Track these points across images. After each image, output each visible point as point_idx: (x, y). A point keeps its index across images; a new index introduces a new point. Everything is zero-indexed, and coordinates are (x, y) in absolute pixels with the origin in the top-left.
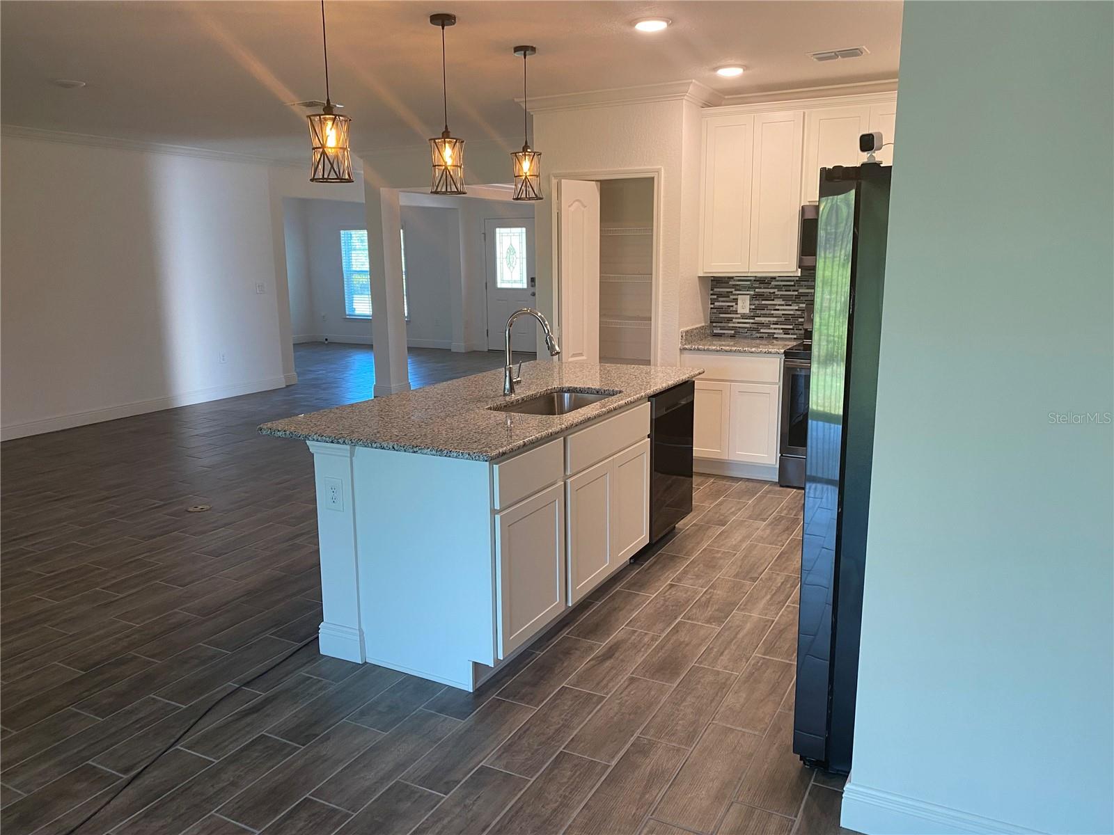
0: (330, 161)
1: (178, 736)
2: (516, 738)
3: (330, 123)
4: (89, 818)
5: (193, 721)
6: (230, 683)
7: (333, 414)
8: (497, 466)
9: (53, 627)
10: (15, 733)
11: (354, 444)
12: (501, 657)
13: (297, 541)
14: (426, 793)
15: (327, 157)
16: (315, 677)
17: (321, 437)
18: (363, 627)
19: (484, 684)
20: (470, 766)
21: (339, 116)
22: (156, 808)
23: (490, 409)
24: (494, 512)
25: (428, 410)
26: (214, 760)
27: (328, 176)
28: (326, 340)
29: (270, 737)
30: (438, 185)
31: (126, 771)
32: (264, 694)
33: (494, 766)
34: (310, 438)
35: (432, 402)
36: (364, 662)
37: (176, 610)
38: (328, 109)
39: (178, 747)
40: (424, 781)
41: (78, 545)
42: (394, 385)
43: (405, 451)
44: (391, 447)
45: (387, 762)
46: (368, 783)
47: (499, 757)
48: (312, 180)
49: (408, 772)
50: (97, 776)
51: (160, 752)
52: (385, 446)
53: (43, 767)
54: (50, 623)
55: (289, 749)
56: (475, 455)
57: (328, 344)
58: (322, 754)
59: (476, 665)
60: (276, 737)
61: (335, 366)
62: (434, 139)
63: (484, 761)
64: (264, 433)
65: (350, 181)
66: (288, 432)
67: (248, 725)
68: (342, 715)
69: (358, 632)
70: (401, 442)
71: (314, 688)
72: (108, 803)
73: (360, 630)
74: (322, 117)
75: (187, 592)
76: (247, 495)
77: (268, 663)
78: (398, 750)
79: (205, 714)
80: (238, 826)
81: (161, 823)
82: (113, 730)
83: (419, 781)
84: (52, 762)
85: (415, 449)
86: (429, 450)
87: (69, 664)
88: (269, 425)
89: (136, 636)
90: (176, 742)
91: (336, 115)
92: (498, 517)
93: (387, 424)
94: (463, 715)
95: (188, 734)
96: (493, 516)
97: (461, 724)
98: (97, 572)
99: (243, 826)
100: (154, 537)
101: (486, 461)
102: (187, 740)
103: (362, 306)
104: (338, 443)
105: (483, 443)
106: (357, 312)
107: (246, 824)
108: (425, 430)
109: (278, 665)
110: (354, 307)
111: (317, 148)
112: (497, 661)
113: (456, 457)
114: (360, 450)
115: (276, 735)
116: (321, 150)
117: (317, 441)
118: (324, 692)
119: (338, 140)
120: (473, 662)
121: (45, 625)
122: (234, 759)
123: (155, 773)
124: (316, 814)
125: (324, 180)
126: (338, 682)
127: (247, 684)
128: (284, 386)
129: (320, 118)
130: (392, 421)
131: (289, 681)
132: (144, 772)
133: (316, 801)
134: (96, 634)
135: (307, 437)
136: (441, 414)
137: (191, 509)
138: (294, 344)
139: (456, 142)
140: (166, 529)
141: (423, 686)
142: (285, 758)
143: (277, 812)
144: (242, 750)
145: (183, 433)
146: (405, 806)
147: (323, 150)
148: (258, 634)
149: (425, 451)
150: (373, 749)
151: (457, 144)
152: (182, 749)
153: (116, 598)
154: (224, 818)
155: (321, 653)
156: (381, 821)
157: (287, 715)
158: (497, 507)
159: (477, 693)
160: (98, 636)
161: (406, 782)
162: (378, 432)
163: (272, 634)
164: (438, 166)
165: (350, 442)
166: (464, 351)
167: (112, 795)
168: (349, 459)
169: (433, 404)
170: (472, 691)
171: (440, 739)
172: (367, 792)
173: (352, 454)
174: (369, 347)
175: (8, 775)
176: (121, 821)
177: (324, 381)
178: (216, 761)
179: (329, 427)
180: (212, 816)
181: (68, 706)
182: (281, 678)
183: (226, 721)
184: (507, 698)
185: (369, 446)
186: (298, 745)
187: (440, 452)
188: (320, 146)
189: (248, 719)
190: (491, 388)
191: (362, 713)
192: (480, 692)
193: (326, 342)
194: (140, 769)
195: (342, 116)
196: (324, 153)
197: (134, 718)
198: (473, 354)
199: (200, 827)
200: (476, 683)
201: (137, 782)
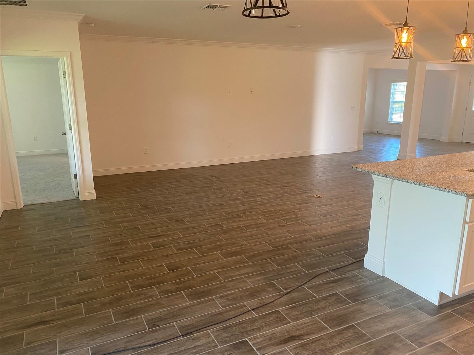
0: (402, 48)
1: (304, 282)
2: (461, 335)
3: (405, 31)
4: (272, 302)
5: (310, 278)
6: (325, 268)
7: (384, 164)
8: (471, 200)
9: (265, 229)
10: (251, 263)
11: (394, 178)
12: (456, 293)
13: (358, 217)
14: (409, 344)
15: (402, 47)
16: (361, 276)
17: (379, 174)
18: (385, 260)
19: (445, 304)
20: (433, 339)
21: (411, 27)
22: (295, 307)
23: (468, 170)
24: (465, 222)
25: (432, 168)
26: (317, 296)
27: (400, 56)
28: (377, 132)
29: (340, 295)
30: (456, 58)
31: (286, 289)
32: (338, 277)
33: (446, 344)
34: (374, 173)
35: (434, 164)
36: (383, 276)
37: (307, 234)
38: (406, 25)
39: (304, 287)
40: (409, 337)
41: (274, 202)
42: (408, 155)
43: (420, 185)
44: (413, 182)
45: (391, 323)
46: (381, 329)
47: (450, 341)
48: (392, 58)
49: (401, 330)
50: (275, 288)
51: (297, 287)
52: (410, 182)
53: (259, 278)
54: (264, 228)
55: (347, 302)
56: (459, 192)
57: (377, 134)
58: (361, 309)
59: (441, 294)
60: (342, 296)
61: (380, 144)
62: (458, 35)
63: (442, 339)
64: (354, 169)
65: (411, 57)
66: (364, 170)
67: (332, 287)
68: (371, 296)
69: (382, 262)
70: (418, 181)
71: (360, 280)
72: (279, 299)
73: (384, 261)
74: (402, 28)
75: (311, 228)
76: (338, 194)
77: (342, 264)
78: (397, 320)
79: (315, 277)
80: (325, 326)
81: (296, 313)
82: (281, 273)
83: (406, 336)
84: (261, 278)
85: (425, 185)
86: (433, 186)
87: (269, 244)
88: (356, 166)
89: (292, 240)
90: (303, 284)
91: (409, 27)
92: (467, 226)
93: (411, 172)
94: (432, 315)
95: (308, 283)
96: (464, 225)
97: (429, 319)
98: (280, 213)
99: (326, 326)
100: (300, 204)
101: (466, 196)
102: (308, 285)
103: (397, 117)
104: (387, 177)
105: (465, 187)
106: (394, 120)
107: (327, 326)
108: (431, 177)
109: (346, 266)
110: (392, 118)
111: (397, 43)
112: (454, 295)
113: (448, 192)
114: (396, 182)
115: (342, 295)
116: (399, 44)
117: (377, 175)
118: (364, 283)
119: (408, 38)
120: (440, 292)
121: (262, 228)
122: (325, 298)
123: (295, 294)
124: (357, 333)
125: (398, 58)
126: (371, 281)
127: (332, 270)
128: (357, 151)
129: (401, 29)
130: (413, 171)
131: (349, 275)
132: (291, 292)
133: (357, 328)
134: (278, 236)
135: (372, 173)
136: (440, 170)
137: (315, 196)
138: (364, 133)
139: (470, 35)
140: (305, 202)
141: (411, 295)
142: (345, 305)
143: (340, 326)
144: (328, 296)
145: (314, 166)
146: (398, 345)
147: (400, 44)
148: (338, 252)
149: (431, 187)
150: (384, 315)
151: (471, 36)
152: (305, 288)
153: (285, 224)
154: (319, 320)
155: (364, 266)
156: (386, 347)
157: (348, 288)
158: (468, 220)
159: (440, 306)
160: (279, 237)
161: (399, 335)
162: (407, 175)
163: (343, 253)
164: (457, 48)
165: (392, 178)
166: (447, 142)
167: (280, 296)
168: (390, 185)
169: (435, 165)
170: (437, 305)
171: (418, 322)
172: (380, 332)
173: (392, 183)
174: (399, 136)
175: (248, 277)
176: (282, 307)
177: (374, 150)
178: (318, 297)
179: (382, 170)
180: (315, 317)
181: (268, 259)
182: (346, 272)
183: (323, 282)
184: (457, 314)
185: (401, 181)
186: (351, 302)
187: (439, 188)
188: (399, 42)
189: (331, 285)
190: (469, 160)
191: (381, 298)
192: (441, 307)
193: (377, 133)
194: (291, 290)
195: (412, 27)
196: (400, 45)
197: (289, 271)
198: (452, 144)
199: (310, 320)
200: (440, 302)
201: (288, 295)
